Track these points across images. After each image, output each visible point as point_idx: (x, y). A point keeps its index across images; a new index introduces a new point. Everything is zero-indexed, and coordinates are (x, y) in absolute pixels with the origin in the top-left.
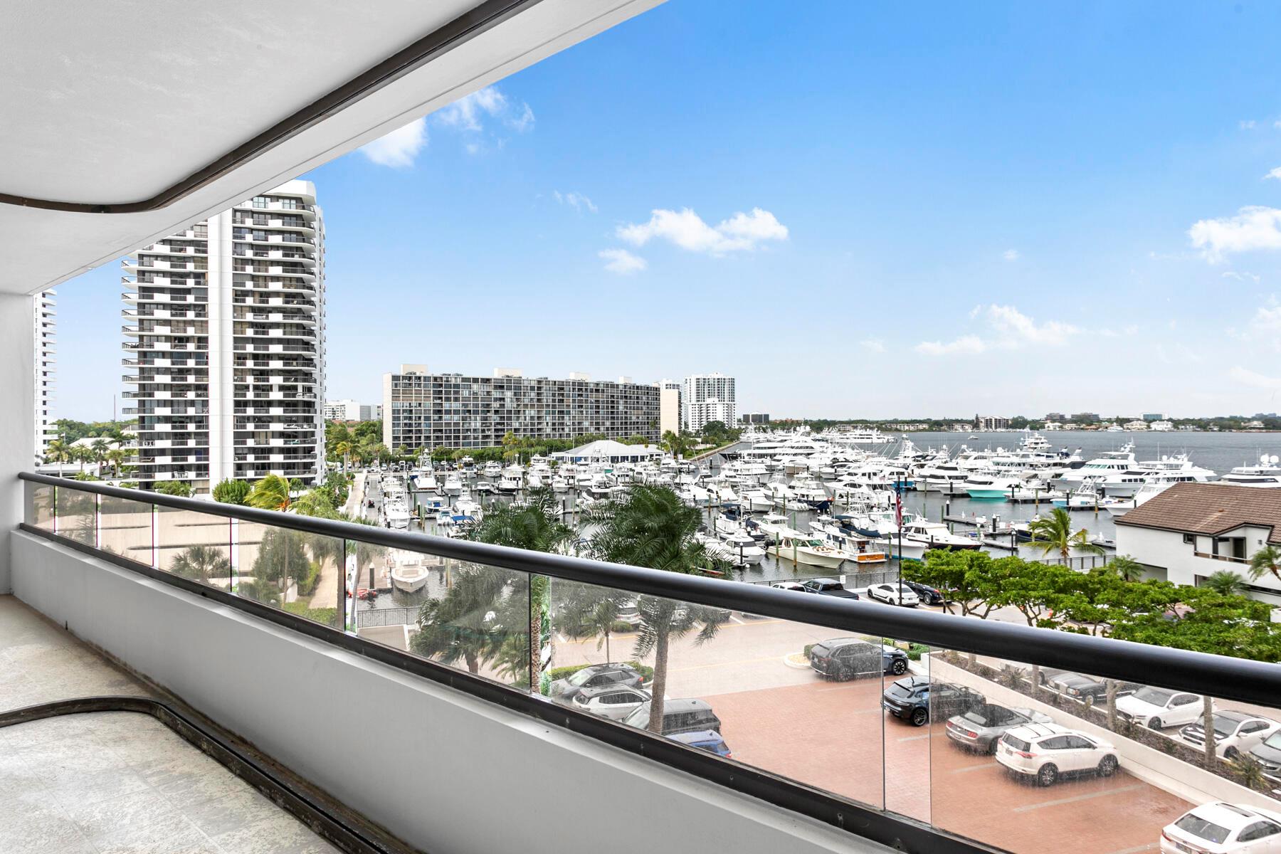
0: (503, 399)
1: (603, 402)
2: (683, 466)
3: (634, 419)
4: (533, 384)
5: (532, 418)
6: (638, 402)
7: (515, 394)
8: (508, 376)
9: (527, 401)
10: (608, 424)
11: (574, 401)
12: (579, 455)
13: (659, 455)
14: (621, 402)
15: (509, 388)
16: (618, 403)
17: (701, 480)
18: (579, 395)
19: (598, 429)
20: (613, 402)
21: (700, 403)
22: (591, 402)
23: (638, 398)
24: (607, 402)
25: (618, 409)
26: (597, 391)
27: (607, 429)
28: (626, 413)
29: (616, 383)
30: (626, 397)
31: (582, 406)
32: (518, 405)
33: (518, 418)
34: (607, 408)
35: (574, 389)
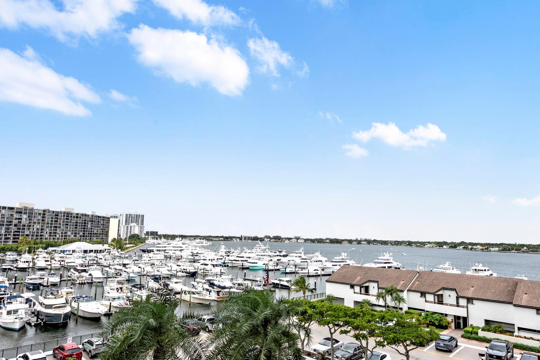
0: (21, 219)
1: (80, 223)
2: (122, 255)
3: (95, 231)
4: (40, 212)
5: (38, 229)
6: (98, 224)
7: (29, 216)
8: (25, 207)
9: (35, 221)
10: (81, 234)
11: (63, 222)
12: (65, 249)
13: (109, 250)
14: (90, 223)
15: (25, 213)
16: (88, 223)
17: (133, 262)
18: (66, 219)
19: (76, 236)
20: (85, 223)
21: (127, 225)
22: (73, 223)
23: (98, 222)
24: (82, 223)
25: (88, 226)
26: (77, 217)
27: (81, 236)
28: (91, 228)
29: (87, 214)
30: (92, 221)
31: (68, 225)
32: (30, 222)
33: (29, 229)
34: (82, 226)
35: (64, 216)
